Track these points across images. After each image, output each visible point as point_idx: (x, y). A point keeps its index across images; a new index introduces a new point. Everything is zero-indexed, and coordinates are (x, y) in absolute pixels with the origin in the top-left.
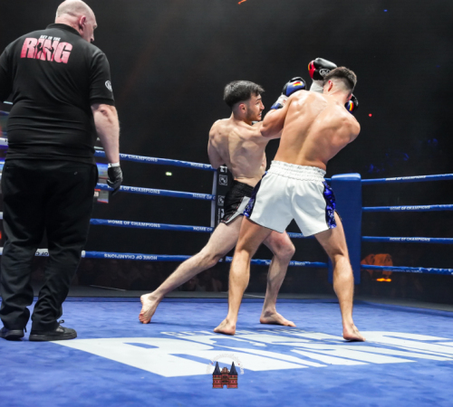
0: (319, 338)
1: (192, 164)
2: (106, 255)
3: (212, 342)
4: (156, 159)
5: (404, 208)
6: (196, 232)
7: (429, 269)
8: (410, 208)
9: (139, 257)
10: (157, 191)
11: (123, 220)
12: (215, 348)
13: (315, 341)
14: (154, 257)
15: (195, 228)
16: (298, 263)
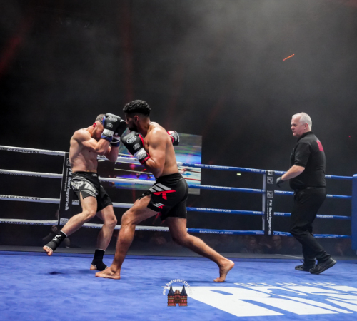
0: (346, 291)
1: (253, 170)
3: (269, 292)
4: (228, 168)
6: (255, 215)
10: (230, 188)
11: (206, 207)
12: (271, 296)
13: (343, 293)
15: (254, 212)
16: (330, 237)
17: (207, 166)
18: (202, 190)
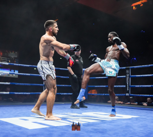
2: (15, 93)
4: (29, 65)
5: (99, 78)
7: (106, 94)
8: (101, 78)
9: (25, 93)
10: (29, 74)
14: (29, 93)
16: (70, 94)
17: (20, 65)
18: (19, 75)
